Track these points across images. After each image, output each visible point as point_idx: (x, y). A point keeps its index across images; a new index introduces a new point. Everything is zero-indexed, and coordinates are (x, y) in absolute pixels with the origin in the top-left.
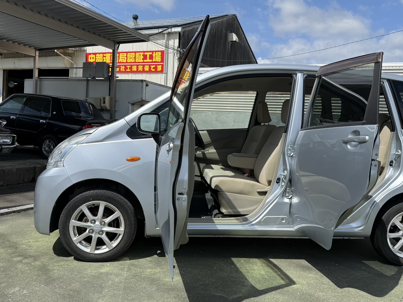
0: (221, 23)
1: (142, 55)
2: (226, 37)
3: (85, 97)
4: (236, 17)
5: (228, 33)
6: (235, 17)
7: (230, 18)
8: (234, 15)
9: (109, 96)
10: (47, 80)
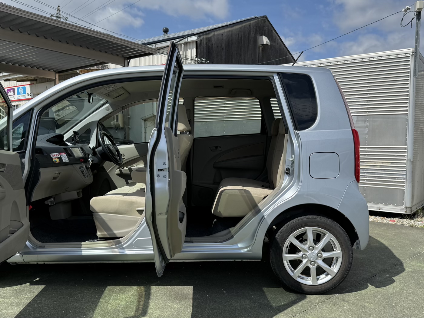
0: (248, 26)
2: (255, 41)
4: (267, 18)
5: (257, 36)
6: (265, 18)
7: (258, 20)
8: (264, 17)
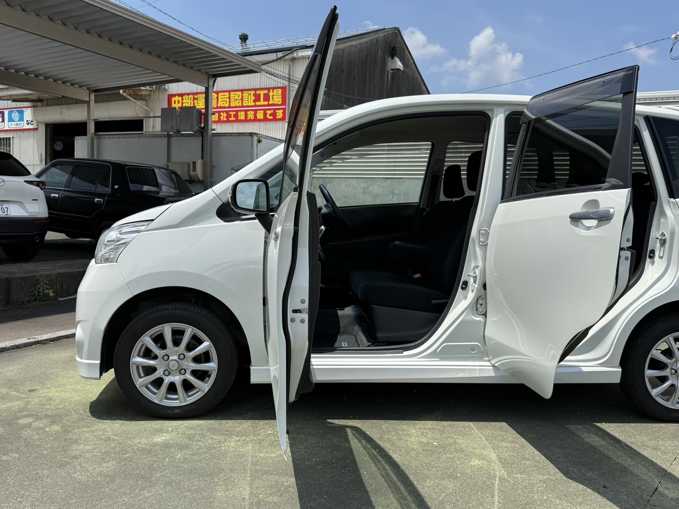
0: (375, 41)
1: (252, 95)
2: (384, 64)
3: (166, 162)
4: (399, 31)
5: (386, 57)
7: (389, 33)
8: (396, 28)
9: (202, 159)
10: (107, 137)
